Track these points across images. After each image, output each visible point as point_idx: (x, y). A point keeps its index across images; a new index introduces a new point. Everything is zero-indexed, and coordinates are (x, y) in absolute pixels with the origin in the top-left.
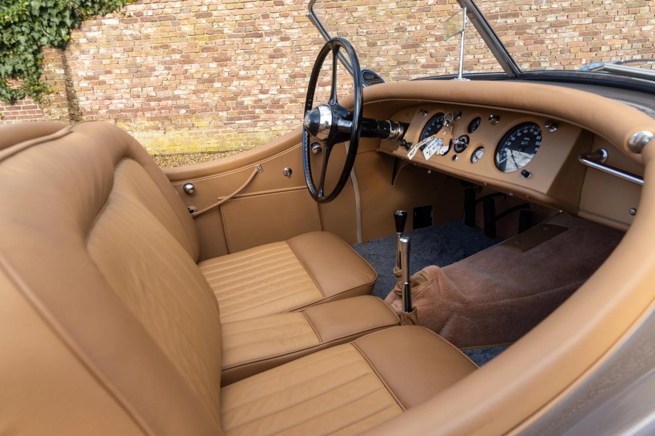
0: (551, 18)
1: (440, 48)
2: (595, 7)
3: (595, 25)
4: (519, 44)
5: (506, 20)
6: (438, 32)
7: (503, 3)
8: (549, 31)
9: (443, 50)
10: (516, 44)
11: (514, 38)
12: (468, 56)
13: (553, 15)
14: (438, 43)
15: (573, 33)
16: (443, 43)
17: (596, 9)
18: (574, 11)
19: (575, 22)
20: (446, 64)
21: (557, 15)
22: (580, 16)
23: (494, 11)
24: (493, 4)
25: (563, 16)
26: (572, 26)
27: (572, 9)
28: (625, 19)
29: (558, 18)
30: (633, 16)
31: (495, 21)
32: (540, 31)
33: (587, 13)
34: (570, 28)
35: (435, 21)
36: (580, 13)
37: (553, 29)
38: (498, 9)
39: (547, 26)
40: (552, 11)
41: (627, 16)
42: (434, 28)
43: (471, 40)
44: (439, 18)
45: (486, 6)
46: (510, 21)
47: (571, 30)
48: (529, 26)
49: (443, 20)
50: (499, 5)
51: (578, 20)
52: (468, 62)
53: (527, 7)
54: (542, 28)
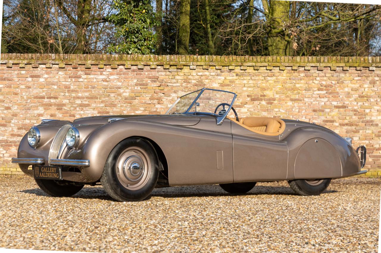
0: (78, 102)
1: (7, 114)
2: (105, 97)
3: (106, 107)
4: (59, 116)
5: (50, 100)
6: (7, 104)
7: (47, 90)
8: (78, 109)
9: (10, 116)
10: (58, 116)
11: (56, 112)
12: (26, 120)
13: (80, 100)
14: (6, 111)
15: (93, 111)
16: (9, 111)
17: (106, 98)
18: (92, 99)
19: (94, 105)
20: (12, 125)
21: (82, 100)
22: (96, 102)
23: (42, 95)
24: (41, 90)
25: (86, 101)
26: (92, 107)
27: (91, 97)
28: (124, 106)
29: (83, 102)
30: (129, 105)
31: (43, 100)
32: (72, 108)
33: (101, 100)
34: (91, 108)
35: (4, 98)
36: (96, 100)
37: (80, 107)
38: (44, 93)
39: (76, 106)
40: (78, 98)
41: (125, 104)
42: (4, 102)
43: (28, 111)
44: (7, 96)
45: (36, 91)
46: (52, 101)
47: (91, 109)
48: (64, 105)
49: (9, 97)
50: (45, 91)
51: (95, 104)
52: (26, 124)
53: (63, 94)
54: (74, 107)
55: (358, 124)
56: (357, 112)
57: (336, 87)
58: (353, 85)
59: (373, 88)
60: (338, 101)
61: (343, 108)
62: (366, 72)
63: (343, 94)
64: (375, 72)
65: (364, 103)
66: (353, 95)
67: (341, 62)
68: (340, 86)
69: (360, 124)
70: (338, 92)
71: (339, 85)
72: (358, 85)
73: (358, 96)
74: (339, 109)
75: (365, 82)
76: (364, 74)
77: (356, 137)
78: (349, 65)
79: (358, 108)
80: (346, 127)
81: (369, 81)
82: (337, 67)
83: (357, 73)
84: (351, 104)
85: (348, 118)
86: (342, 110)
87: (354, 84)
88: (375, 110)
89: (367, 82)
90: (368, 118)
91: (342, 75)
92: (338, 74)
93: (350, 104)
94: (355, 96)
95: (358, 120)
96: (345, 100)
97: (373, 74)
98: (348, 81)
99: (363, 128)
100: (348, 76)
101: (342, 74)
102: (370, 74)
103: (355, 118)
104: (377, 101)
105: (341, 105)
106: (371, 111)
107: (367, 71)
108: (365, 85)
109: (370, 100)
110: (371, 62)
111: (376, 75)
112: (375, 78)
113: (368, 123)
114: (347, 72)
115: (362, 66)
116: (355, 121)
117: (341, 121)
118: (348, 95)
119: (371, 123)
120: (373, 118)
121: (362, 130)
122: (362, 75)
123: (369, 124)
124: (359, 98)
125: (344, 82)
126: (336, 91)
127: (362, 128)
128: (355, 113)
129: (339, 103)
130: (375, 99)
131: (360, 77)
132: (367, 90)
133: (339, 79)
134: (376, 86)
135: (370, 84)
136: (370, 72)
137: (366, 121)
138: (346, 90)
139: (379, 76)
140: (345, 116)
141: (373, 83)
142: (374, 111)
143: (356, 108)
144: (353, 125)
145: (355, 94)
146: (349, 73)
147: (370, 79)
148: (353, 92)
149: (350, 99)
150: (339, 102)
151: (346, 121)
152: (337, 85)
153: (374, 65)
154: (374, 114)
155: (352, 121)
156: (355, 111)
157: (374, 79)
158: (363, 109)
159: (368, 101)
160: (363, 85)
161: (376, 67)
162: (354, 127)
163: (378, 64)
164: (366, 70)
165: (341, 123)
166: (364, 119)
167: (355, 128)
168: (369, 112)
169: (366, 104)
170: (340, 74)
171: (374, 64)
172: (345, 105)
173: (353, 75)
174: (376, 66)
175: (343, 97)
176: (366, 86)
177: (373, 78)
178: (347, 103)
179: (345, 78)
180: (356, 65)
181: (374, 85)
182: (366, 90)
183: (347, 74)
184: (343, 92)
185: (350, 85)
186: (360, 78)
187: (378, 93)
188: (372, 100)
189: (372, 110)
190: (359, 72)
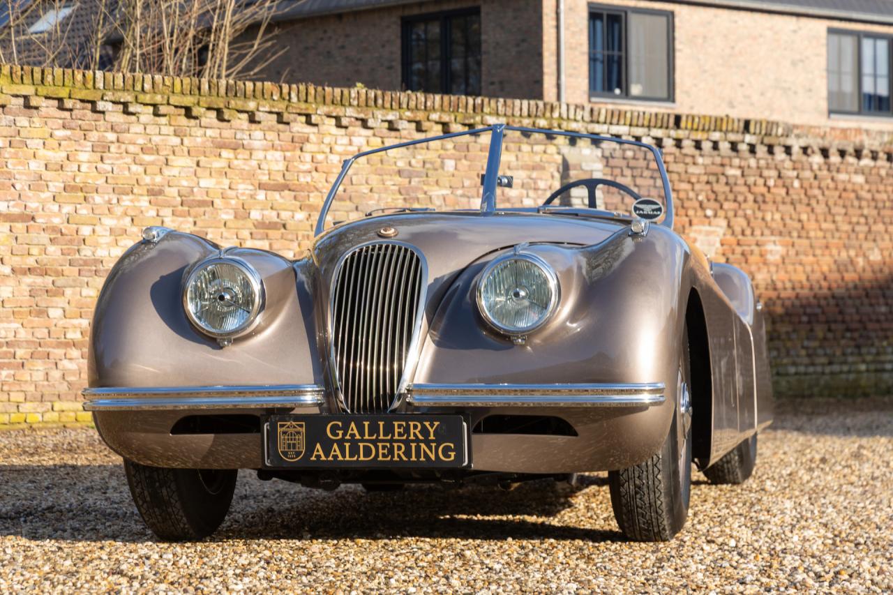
55: (60, 268)
56: (59, 235)
57: (7, 156)
58: (50, 154)
59: (100, 165)
60: (9, 198)
61: (23, 221)
62: (84, 115)
63: (24, 177)
64: (107, 117)
65: (78, 206)
66: (50, 184)
67: (25, 81)
68: (16, 156)
69: (67, 268)
70: (9, 173)
71: (12, 150)
72: (64, 155)
73: (62, 185)
74: (12, 224)
75: (80, 145)
76: (80, 122)
77: (57, 307)
78: (45, 93)
79: (63, 223)
80: (29, 279)
81: (90, 144)
82: (13, 96)
83: (61, 119)
84: (43, 209)
85: (35, 251)
86: (20, 227)
87: (53, 149)
88: (106, 230)
89: (86, 147)
90: (87, 252)
91: (23, 121)
92: (12, 118)
93: (40, 209)
94: (56, 187)
95: (62, 257)
96: (30, 197)
97: (102, 122)
98: (37, 141)
99: (74, 281)
100: (38, 126)
101: (23, 118)
102: (93, 123)
103: (55, 252)
104: (109, 202)
105: (16, 210)
106: (94, 231)
107: (89, 113)
108: (80, 153)
109: (94, 199)
110: (100, 85)
111: (109, 126)
112: (106, 134)
113: (86, 268)
114: (35, 111)
115: (79, 97)
116: (54, 260)
117: (16, 261)
118: (38, 183)
119: (94, 268)
120: (101, 253)
121: (71, 287)
122: (73, 124)
123: (90, 271)
124: (64, 194)
125: (28, 142)
126: (5, 169)
127: (71, 283)
128: (52, 236)
129: (14, 206)
130: (106, 197)
131: (70, 129)
132: (87, 170)
133: (13, 134)
134: (109, 158)
135: (93, 151)
136: (96, 116)
137: (81, 262)
138: (35, 166)
139: (116, 128)
140: (27, 246)
141: (102, 149)
142: (104, 233)
143: (56, 221)
144: (49, 272)
145: (55, 181)
146: (40, 117)
147: (94, 136)
148: (47, 175)
149: (43, 196)
150: (12, 203)
151: (31, 262)
152: (9, 149)
153: (109, 95)
154: (102, 240)
155: (45, 261)
156: (54, 229)
157: (103, 136)
158: (75, 226)
159: (89, 203)
160: (75, 155)
161: (114, 102)
162: (51, 279)
163: (120, 94)
164: (83, 109)
165: (16, 266)
166: (77, 256)
167: (53, 283)
168: (90, 235)
169: (84, 211)
170: (17, 118)
171: (110, 93)
172: (28, 212)
173: (50, 122)
174: (113, 99)
175: (23, 189)
176: (83, 157)
177: (101, 134)
178: (33, 205)
179: (29, 132)
180: (63, 93)
181: (104, 154)
182: (84, 168)
183: (35, 119)
184: (23, 174)
185: (42, 152)
186: (68, 133)
187: (113, 178)
188: (98, 199)
189: (98, 228)
190: (67, 114)
